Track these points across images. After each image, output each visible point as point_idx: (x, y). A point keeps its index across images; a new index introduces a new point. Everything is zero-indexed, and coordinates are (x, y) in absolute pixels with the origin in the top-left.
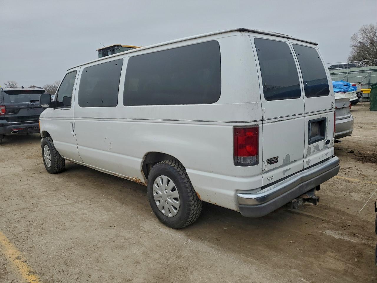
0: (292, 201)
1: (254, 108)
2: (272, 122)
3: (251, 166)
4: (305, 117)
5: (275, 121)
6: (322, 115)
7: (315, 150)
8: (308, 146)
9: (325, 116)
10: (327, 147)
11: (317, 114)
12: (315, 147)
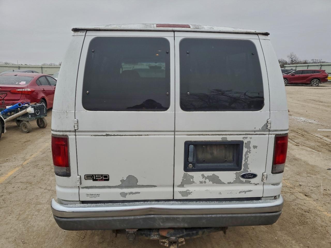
0: (127, 230)
1: (60, 117)
2: (95, 136)
3: (61, 177)
4: (176, 136)
5: (101, 135)
6: (227, 136)
7: (207, 181)
8: (185, 173)
9: (242, 140)
10: (249, 182)
11: (211, 135)
12: (208, 177)
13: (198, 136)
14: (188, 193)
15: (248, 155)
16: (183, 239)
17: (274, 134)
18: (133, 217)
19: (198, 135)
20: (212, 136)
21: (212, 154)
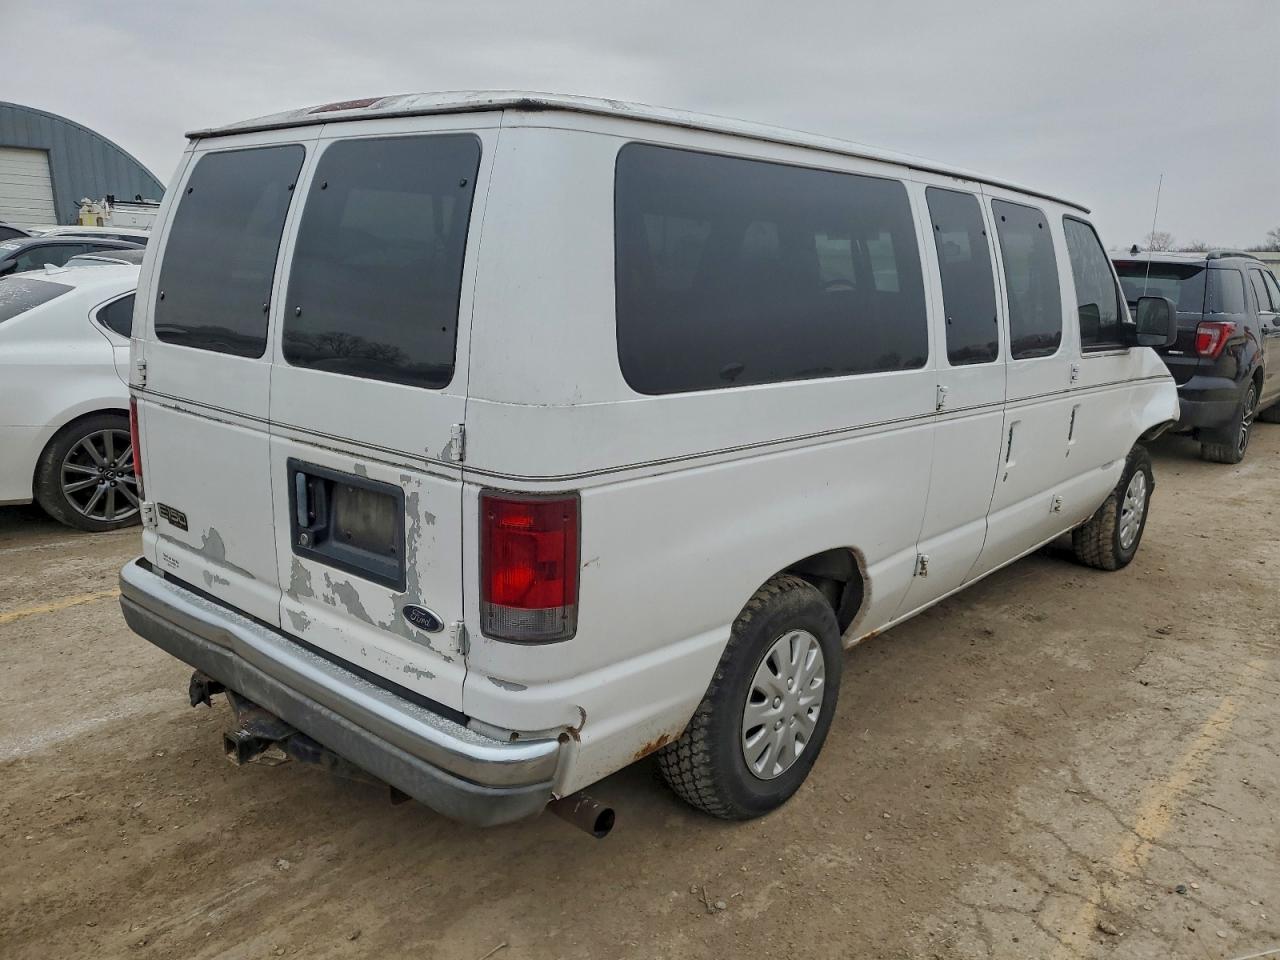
2: (164, 406)
4: (272, 438)
5: (170, 405)
6: (368, 464)
7: (337, 598)
8: (295, 556)
9: (397, 482)
10: (427, 643)
11: (336, 450)
12: (337, 588)
13: (309, 447)
14: (301, 621)
15: (416, 542)
16: (285, 756)
17: (477, 484)
18: (200, 641)
19: (312, 444)
20: (336, 455)
21: (366, 518)
